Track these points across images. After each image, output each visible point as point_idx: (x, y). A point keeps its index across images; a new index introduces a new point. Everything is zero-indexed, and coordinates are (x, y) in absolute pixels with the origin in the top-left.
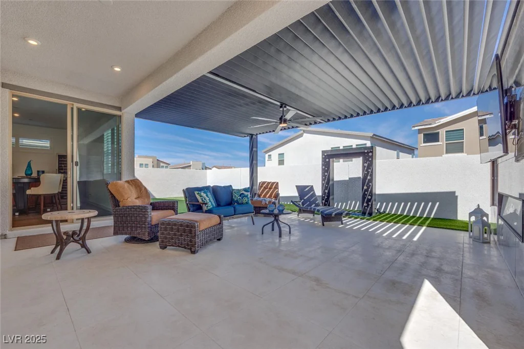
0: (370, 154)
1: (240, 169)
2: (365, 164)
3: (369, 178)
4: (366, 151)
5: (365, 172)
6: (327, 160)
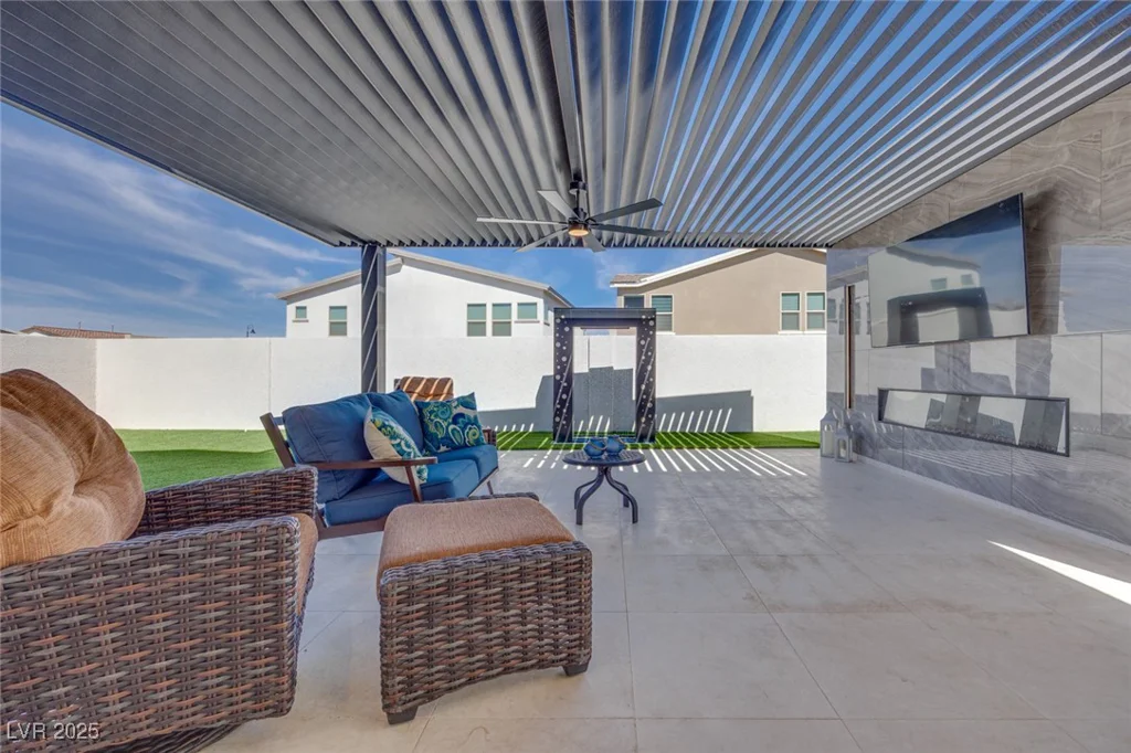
0: (651, 323)
1: (267, 339)
2: (643, 342)
3: (649, 368)
4: (644, 317)
5: (643, 358)
6: (567, 329)
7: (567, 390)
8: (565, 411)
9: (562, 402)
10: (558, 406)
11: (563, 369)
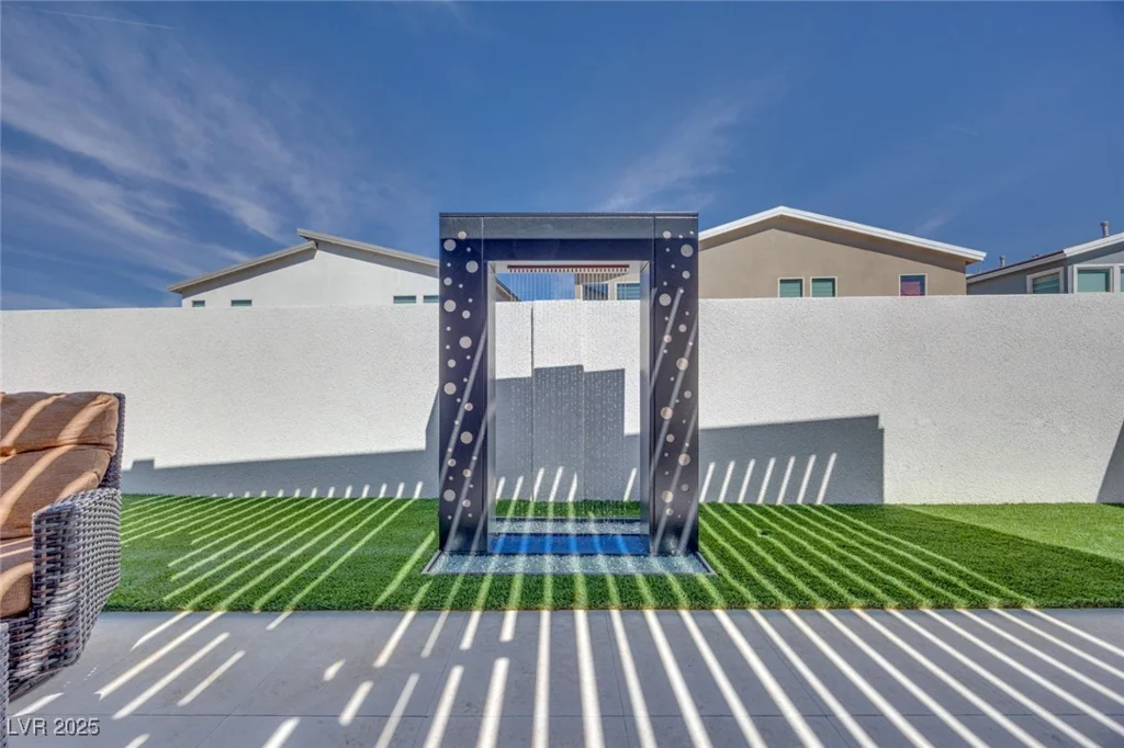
0: (687, 250)
2: (665, 300)
3: (683, 364)
4: (667, 235)
5: (667, 338)
6: (472, 267)
7: (474, 422)
8: (468, 473)
9: (463, 452)
10: (451, 462)
11: (464, 368)
